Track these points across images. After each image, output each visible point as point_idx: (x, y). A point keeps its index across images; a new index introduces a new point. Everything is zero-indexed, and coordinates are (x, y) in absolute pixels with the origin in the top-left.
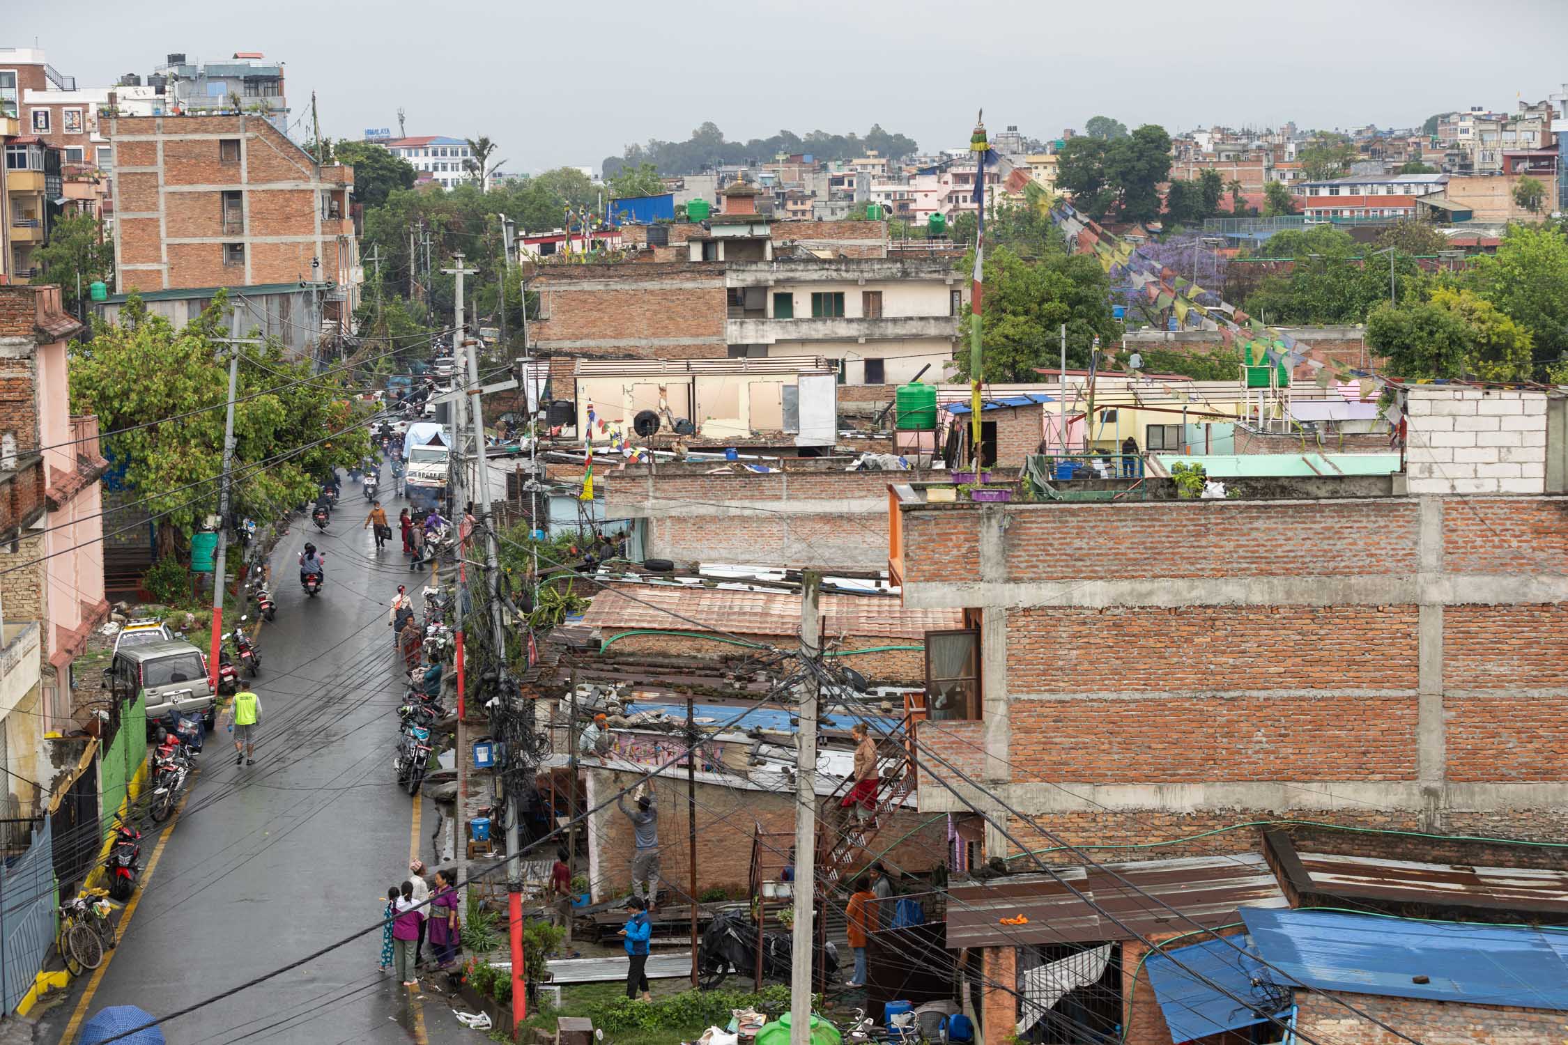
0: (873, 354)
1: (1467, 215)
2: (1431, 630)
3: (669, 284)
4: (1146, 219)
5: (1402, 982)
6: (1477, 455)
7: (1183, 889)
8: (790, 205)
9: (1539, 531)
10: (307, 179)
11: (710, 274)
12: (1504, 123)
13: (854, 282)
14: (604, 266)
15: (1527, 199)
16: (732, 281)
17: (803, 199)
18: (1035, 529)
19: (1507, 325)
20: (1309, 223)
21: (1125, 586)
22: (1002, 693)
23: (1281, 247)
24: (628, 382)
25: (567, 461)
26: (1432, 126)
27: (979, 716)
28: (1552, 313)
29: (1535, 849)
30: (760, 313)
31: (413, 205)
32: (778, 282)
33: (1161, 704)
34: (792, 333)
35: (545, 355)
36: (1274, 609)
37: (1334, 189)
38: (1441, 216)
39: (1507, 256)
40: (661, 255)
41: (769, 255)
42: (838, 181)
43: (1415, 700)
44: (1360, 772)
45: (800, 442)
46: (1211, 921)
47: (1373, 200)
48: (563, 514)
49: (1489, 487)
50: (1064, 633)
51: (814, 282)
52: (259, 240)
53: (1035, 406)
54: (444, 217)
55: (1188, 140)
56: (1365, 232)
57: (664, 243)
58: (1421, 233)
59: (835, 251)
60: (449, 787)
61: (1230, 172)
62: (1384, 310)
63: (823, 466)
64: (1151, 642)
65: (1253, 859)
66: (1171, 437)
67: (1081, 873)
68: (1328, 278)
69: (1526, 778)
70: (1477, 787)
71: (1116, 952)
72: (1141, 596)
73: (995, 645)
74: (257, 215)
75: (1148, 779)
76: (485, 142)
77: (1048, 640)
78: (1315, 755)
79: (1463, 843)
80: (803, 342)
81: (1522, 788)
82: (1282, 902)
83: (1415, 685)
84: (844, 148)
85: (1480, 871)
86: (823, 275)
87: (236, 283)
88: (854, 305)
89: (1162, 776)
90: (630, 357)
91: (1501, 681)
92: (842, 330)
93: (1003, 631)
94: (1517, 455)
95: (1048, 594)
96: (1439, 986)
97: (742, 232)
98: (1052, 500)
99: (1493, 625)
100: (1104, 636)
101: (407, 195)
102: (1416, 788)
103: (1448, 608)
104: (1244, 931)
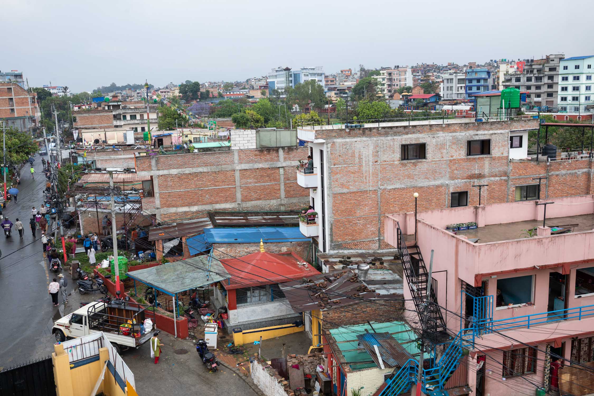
0: (143, 126)
1: (253, 97)
2: (237, 174)
3: (101, 114)
4: (196, 99)
5: (232, 240)
6: (244, 142)
7: (194, 226)
8: (129, 98)
9: (256, 155)
10: (27, 95)
11: (109, 112)
12: (260, 80)
13: (138, 113)
14: (88, 111)
15: (263, 94)
16: (114, 113)
17: (132, 97)
18: (162, 160)
19: (259, 116)
20: (226, 99)
21: (180, 170)
22: (158, 192)
23: (220, 103)
24: (92, 134)
25: (81, 149)
26: (247, 81)
27: (154, 196)
28: (267, 114)
29: (258, 213)
30: (120, 119)
31: (52, 100)
32: (123, 113)
33: (188, 191)
34: (127, 123)
35: (77, 129)
36: (208, 172)
37: (230, 93)
38: (249, 97)
39: (259, 104)
40: (99, 108)
41: (121, 108)
42: (139, 93)
43: (235, 187)
44: (226, 201)
45: (127, 144)
46: (199, 231)
47: (237, 94)
48: (80, 160)
49: (246, 148)
50: (169, 179)
51: (130, 113)
52: (17, 108)
53: (170, 135)
54: (58, 102)
55: (203, 85)
56: (236, 100)
57: (100, 106)
58: (245, 100)
59: (135, 107)
60: (54, 216)
61: (211, 90)
62: (234, 115)
63: (130, 148)
64: (186, 180)
65: (207, 219)
66: (198, 140)
67: (175, 224)
68: (228, 109)
69: (256, 200)
70: (247, 202)
71: (181, 239)
72: (183, 171)
73: (156, 182)
74: (16, 103)
75: (187, 205)
76: (66, 87)
77: (166, 181)
78: (218, 199)
79: (245, 213)
80: (129, 124)
81: (255, 202)
82: (212, 227)
83: (235, 185)
84: (140, 87)
85: (248, 217)
86: (132, 111)
87: (13, 116)
88: (138, 117)
89: (189, 205)
90: (94, 128)
91: (250, 183)
92: (136, 122)
93: (157, 180)
94: (251, 141)
95: (165, 172)
96: (239, 240)
97: (116, 104)
98: (165, 154)
99: (248, 173)
100: (176, 179)
101: (50, 98)
102: (236, 203)
103: (240, 170)
104: (204, 233)
